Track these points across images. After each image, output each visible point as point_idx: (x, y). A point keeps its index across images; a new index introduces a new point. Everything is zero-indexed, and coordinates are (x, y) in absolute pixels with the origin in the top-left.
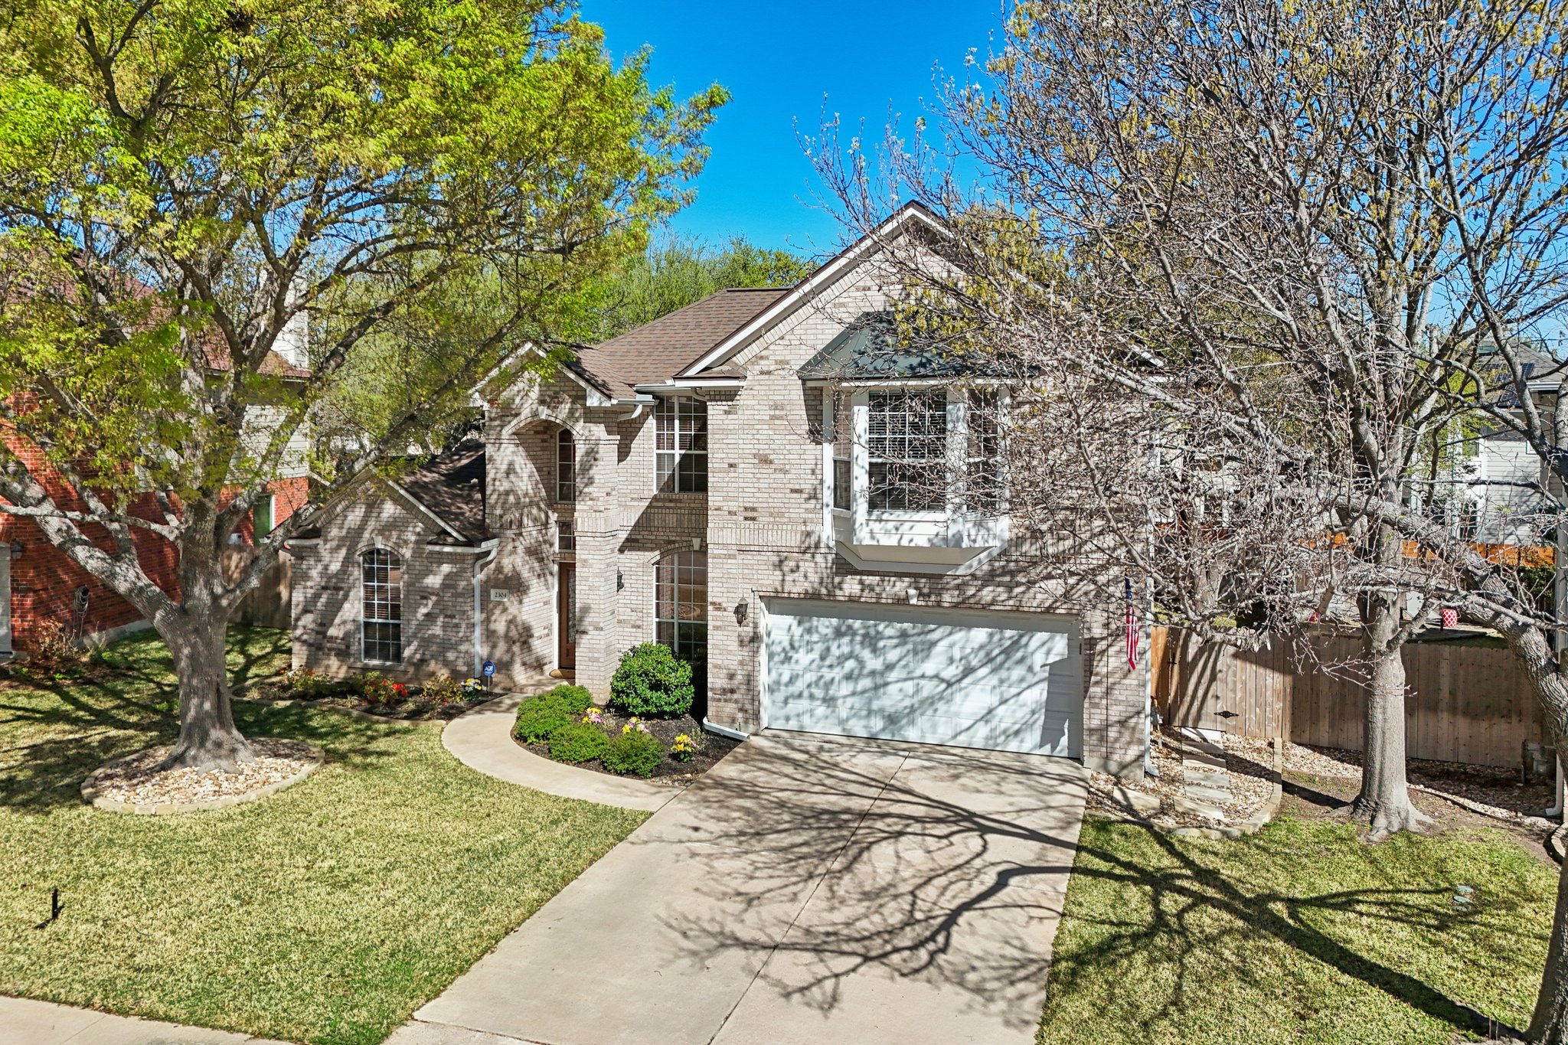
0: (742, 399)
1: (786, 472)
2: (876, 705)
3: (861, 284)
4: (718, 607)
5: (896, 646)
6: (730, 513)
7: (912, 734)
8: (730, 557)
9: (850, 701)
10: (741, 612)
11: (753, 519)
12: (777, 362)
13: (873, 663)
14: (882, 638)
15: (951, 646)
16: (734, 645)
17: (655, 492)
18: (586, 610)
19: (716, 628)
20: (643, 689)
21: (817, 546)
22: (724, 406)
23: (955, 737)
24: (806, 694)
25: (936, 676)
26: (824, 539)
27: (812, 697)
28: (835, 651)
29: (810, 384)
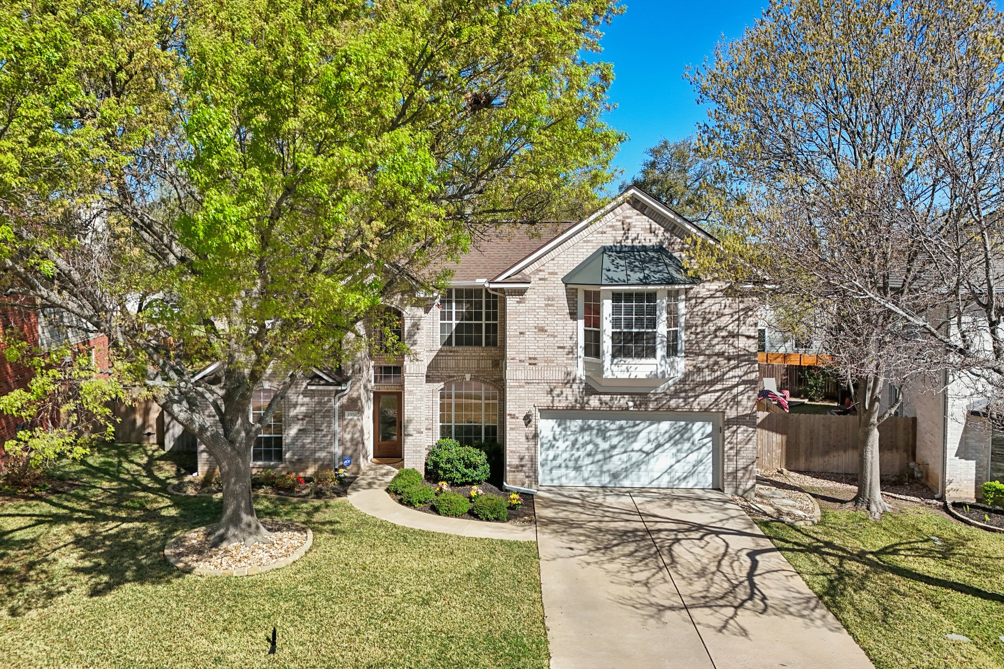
0: (528, 295)
1: (555, 336)
2: (605, 468)
3: (600, 230)
4: (513, 417)
5: (617, 436)
6: (520, 361)
7: (626, 483)
8: (521, 387)
9: (590, 468)
10: (528, 419)
11: (535, 364)
12: (550, 273)
13: (604, 445)
14: (609, 430)
15: (649, 433)
16: (523, 439)
17: (440, 347)
18: (410, 421)
19: (512, 429)
20: (461, 467)
21: (574, 380)
22: (517, 298)
23: (650, 483)
24: (563, 465)
25: (641, 450)
26: (578, 376)
27: (567, 467)
28: (581, 441)
29: (569, 286)
